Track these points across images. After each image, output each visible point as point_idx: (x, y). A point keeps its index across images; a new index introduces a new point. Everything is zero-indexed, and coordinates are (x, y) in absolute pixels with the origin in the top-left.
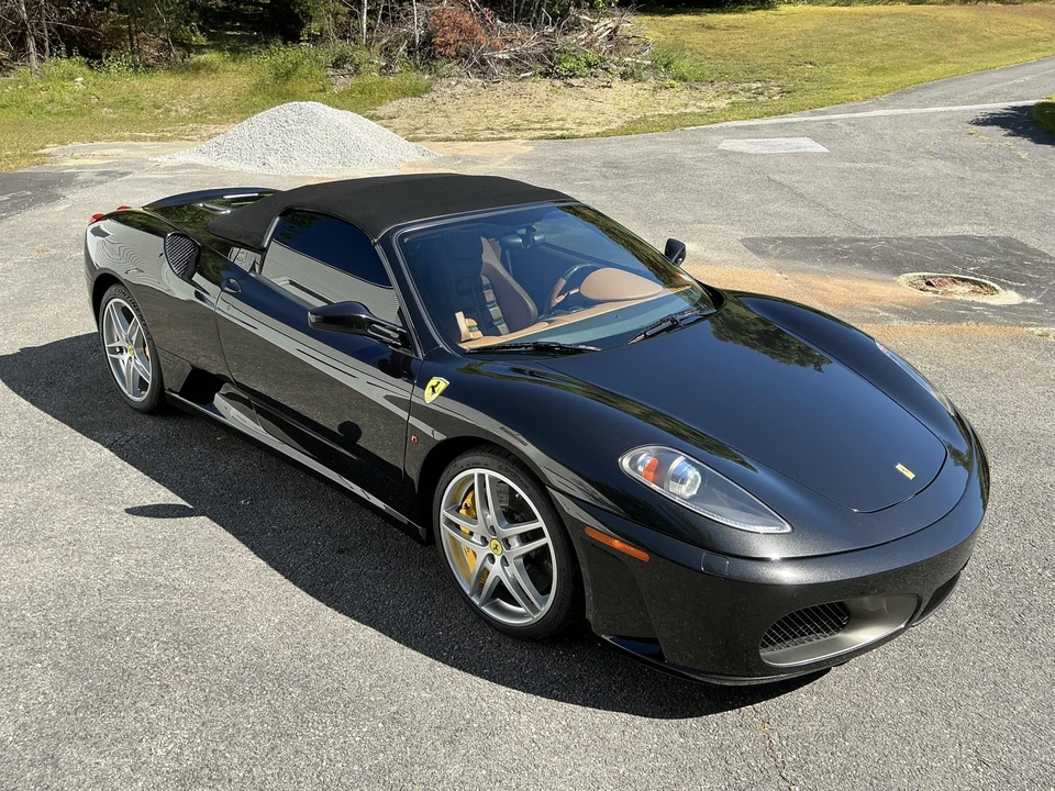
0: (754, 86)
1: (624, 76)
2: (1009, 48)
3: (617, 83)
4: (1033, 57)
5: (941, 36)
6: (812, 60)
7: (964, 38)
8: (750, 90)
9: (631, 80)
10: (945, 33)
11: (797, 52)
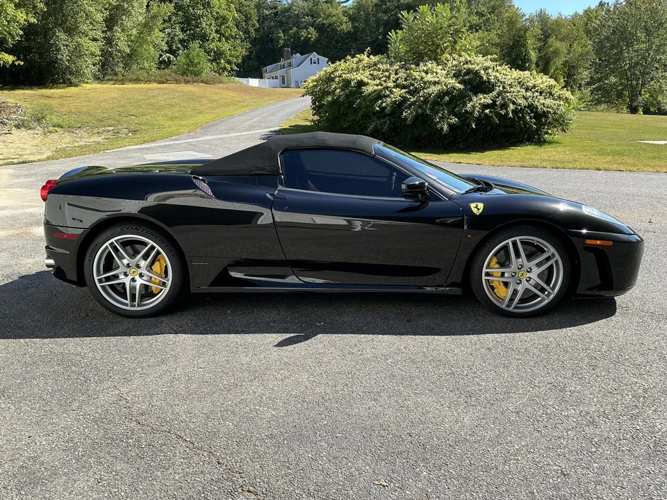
0: (111, 128)
1: (18, 127)
2: (229, 105)
3: (14, 131)
4: (246, 109)
5: (193, 100)
6: (130, 113)
7: (204, 101)
8: (108, 131)
9: (23, 129)
10: (193, 98)
11: (120, 109)
